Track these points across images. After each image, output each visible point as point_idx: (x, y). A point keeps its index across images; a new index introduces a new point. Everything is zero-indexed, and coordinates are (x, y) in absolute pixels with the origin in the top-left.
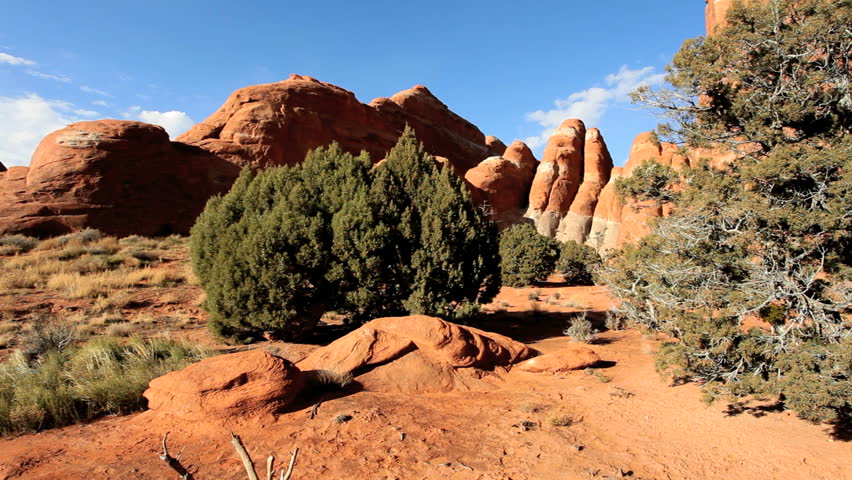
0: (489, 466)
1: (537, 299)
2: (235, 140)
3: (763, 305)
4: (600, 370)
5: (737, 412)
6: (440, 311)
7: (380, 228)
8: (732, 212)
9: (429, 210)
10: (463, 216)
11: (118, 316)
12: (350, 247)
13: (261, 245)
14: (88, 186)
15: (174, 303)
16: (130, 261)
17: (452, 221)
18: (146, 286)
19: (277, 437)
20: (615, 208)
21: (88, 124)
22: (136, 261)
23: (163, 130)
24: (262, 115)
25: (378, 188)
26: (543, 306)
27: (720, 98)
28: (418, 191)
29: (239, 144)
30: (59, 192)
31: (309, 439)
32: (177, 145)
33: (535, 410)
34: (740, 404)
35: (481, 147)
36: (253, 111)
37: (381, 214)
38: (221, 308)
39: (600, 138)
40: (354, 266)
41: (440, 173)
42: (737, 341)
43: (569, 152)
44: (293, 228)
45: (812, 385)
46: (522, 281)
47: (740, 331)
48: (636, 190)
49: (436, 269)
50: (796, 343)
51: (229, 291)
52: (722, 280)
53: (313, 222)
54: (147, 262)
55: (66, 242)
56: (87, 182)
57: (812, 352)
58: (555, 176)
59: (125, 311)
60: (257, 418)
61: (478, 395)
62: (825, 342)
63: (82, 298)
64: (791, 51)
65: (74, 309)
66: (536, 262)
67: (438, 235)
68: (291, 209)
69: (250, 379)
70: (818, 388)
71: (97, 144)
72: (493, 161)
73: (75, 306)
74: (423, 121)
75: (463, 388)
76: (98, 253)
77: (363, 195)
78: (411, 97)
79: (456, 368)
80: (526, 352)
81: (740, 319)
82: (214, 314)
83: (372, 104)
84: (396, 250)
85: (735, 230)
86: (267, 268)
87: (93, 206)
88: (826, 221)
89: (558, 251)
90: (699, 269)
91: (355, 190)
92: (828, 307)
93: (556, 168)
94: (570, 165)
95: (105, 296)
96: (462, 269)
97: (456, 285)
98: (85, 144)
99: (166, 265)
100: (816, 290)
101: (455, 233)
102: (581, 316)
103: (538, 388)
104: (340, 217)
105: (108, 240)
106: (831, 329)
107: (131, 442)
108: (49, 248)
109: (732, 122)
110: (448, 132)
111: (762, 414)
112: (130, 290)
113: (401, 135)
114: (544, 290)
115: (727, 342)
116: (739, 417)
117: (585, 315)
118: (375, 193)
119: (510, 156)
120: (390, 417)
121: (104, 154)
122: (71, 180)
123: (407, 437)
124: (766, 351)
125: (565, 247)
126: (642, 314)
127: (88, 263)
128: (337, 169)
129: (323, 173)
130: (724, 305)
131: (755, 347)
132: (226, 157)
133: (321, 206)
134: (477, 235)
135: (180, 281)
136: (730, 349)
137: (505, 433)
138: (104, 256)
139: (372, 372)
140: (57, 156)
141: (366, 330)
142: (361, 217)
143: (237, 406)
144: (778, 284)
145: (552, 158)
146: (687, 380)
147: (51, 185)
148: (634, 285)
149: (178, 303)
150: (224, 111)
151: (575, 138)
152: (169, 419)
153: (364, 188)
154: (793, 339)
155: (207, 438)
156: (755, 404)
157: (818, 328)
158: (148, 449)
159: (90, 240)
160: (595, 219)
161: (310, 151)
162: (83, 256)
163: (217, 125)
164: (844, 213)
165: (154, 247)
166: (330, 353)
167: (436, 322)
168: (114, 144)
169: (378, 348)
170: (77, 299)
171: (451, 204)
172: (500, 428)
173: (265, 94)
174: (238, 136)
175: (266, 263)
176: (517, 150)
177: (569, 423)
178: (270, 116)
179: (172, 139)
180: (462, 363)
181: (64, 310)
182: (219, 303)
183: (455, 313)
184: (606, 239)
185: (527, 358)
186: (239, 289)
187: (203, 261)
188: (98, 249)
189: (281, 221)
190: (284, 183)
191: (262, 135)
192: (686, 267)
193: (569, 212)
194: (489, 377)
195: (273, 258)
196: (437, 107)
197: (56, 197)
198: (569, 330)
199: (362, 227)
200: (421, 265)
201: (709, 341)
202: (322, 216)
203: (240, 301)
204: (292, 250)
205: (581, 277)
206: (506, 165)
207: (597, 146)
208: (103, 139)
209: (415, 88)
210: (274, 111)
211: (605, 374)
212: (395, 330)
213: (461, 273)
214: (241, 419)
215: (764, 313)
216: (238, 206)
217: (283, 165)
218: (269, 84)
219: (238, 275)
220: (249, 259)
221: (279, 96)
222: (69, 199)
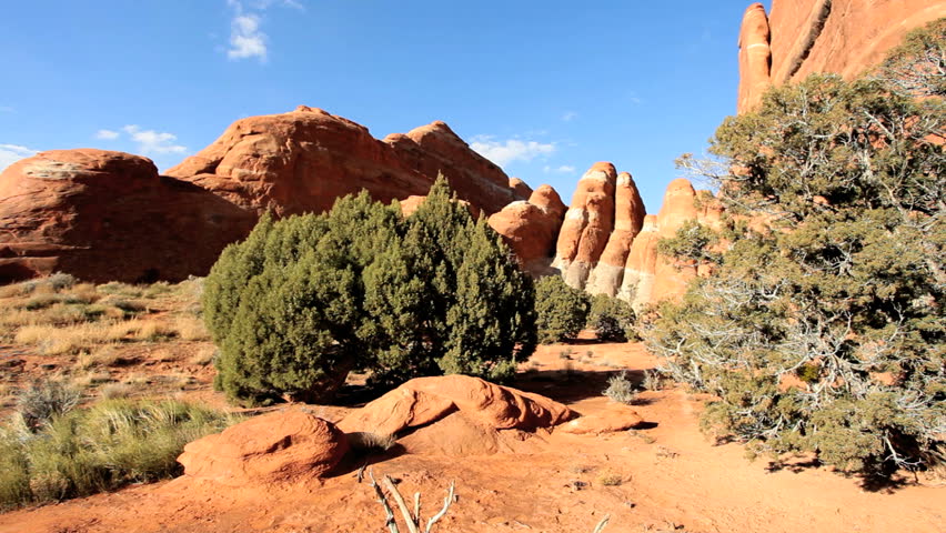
0: (546, 524)
1: (569, 357)
2: (233, 176)
3: (799, 365)
4: (643, 431)
5: (778, 468)
6: (475, 371)
7: (415, 282)
8: (769, 279)
9: (466, 264)
10: (500, 271)
11: (104, 375)
12: (383, 302)
13: (289, 299)
14: (60, 224)
15: (168, 361)
16: (113, 312)
17: (488, 276)
18: (134, 341)
19: (328, 500)
20: (648, 259)
21: (63, 153)
22: (120, 312)
23: (152, 162)
24: (266, 149)
25: (412, 239)
26: (577, 365)
27: (758, 170)
28: (452, 242)
29: (238, 181)
30: (25, 230)
31: (361, 502)
32: (167, 179)
33: (584, 471)
34: (781, 461)
35: (505, 190)
36: (255, 144)
37: (415, 267)
38: (240, 367)
39: (632, 184)
40: (387, 322)
41: (475, 224)
42: (776, 399)
43: (600, 198)
44: (322, 281)
45: (842, 438)
46: (550, 337)
47: (780, 390)
48: (679, 250)
49: (472, 326)
50: (829, 400)
51: (251, 348)
52: (763, 341)
53: (344, 276)
54: (131, 313)
55: (33, 289)
56: (58, 219)
57: (842, 408)
58: (585, 224)
59: (113, 369)
60: (303, 482)
61: (523, 457)
62: (854, 398)
63: (59, 354)
64: (818, 132)
65: (52, 367)
66: (567, 317)
67: (475, 290)
68: (319, 261)
69: (294, 442)
70: (847, 440)
71: (73, 176)
72: (518, 206)
73: (52, 363)
74: (443, 160)
75: (508, 450)
76: (73, 302)
77: (396, 247)
78: (429, 134)
79: (499, 430)
80: (567, 414)
81: (779, 378)
82: (230, 371)
83: (386, 139)
84: (431, 306)
85: (773, 295)
86: (295, 324)
87: (65, 247)
88: (853, 289)
89: (589, 305)
90: (741, 331)
91: (387, 242)
92: (855, 366)
93: (586, 215)
94: (600, 211)
95: (88, 352)
96: (500, 327)
97: (493, 343)
98: (58, 176)
99: (155, 316)
100: (845, 350)
101: (492, 289)
102: (620, 375)
103: (584, 450)
104: (373, 269)
105: (83, 286)
106: (859, 387)
107: (171, 510)
108: (13, 295)
109: (767, 191)
110: (469, 172)
111: (800, 470)
112: (116, 345)
113: (433, 183)
114: (575, 347)
115: (768, 400)
116: (779, 473)
117: (624, 374)
118: (408, 246)
119: (537, 201)
120: (439, 480)
121: (81, 188)
122: (39, 217)
123: (461, 498)
124: (803, 409)
125: (596, 300)
126: (686, 374)
127: (61, 313)
128: (367, 218)
129: (353, 222)
130: (764, 365)
131: (793, 405)
132: (223, 195)
133: (349, 258)
134: (514, 290)
135: (173, 335)
136: (770, 407)
137: (558, 493)
138: (82, 305)
139: (414, 434)
140: (25, 187)
141: (404, 391)
142: (394, 270)
143: (281, 470)
144: (812, 346)
145: (582, 204)
146: (729, 439)
147: (15, 222)
148: (679, 345)
149: (173, 361)
150: (221, 143)
151: (606, 183)
152: (208, 486)
153: (397, 239)
154: (827, 396)
155: (253, 505)
156: (794, 461)
157: (847, 386)
158: (191, 516)
159: (62, 287)
160: (627, 270)
161: (338, 199)
162: (55, 305)
163: (213, 159)
164: (866, 281)
165: (139, 295)
166: (368, 415)
167: (477, 382)
168: (93, 177)
169: (419, 409)
170: (54, 355)
171: (487, 259)
172: (553, 489)
173: (270, 126)
174: (237, 172)
175: (293, 318)
176: (545, 195)
177: (618, 483)
178: (275, 150)
179: (161, 173)
180: (504, 425)
181: (39, 368)
182: (238, 362)
183: (490, 373)
184: (640, 291)
185: (569, 419)
186: (263, 346)
187: (219, 315)
188: (74, 297)
189: (309, 273)
190: (310, 232)
191: (264, 172)
192: (728, 328)
193: (599, 263)
194: (531, 439)
195: (301, 313)
196: (458, 145)
197: (21, 235)
198: (608, 391)
199: (396, 281)
200: (458, 322)
201: (750, 400)
202: (352, 269)
203: (263, 360)
204: (320, 305)
205: (613, 334)
206: (532, 210)
207: (629, 192)
208: (80, 171)
209: (434, 123)
210: (279, 145)
211: (650, 435)
212: (436, 391)
213: (498, 331)
214: (285, 484)
215: (800, 372)
216: (258, 255)
217: (308, 212)
218: (274, 116)
219: (262, 331)
220: (276, 314)
221: (285, 130)
222: (37, 239)
